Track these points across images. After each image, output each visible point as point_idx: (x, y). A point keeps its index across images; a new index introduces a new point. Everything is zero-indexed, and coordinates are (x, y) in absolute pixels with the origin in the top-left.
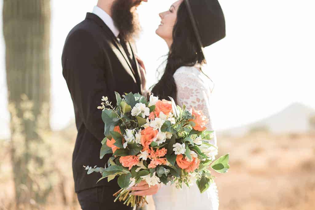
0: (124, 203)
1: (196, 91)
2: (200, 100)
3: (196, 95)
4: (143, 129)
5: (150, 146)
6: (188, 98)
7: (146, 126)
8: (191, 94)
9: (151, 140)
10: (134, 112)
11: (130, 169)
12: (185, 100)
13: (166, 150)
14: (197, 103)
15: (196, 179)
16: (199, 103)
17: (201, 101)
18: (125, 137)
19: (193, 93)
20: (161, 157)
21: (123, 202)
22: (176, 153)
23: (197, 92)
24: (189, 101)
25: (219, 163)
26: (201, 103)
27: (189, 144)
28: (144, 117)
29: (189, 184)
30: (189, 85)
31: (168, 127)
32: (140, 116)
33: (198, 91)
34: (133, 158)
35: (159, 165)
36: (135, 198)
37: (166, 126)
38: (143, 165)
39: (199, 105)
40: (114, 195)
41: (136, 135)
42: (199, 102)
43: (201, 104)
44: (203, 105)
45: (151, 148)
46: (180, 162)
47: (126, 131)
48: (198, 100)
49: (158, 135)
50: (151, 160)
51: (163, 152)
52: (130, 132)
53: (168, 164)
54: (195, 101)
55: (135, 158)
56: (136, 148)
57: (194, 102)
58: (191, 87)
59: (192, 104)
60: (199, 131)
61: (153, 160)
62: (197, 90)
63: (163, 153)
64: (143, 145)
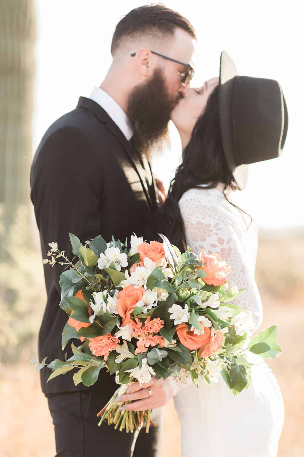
0: (115, 428)
1: (214, 227)
2: (224, 241)
3: (217, 234)
4: (120, 289)
5: (132, 315)
6: (204, 240)
7: (124, 284)
8: (208, 233)
9: (134, 306)
10: (103, 263)
11: (106, 358)
12: (199, 243)
13: (162, 321)
14: (220, 247)
15: (221, 369)
16: (223, 247)
17: (225, 243)
18: (92, 306)
19: (212, 231)
20: (154, 335)
21: (113, 425)
22: (175, 323)
23: (216, 228)
24: (206, 244)
25: (259, 342)
26: (225, 246)
27: (198, 307)
28: (119, 269)
29: (210, 379)
30: (203, 218)
31: (158, 281)
32: (112, 267)
33: (219, 226)
34: (109, 339)
35: (150, 345)
36: (131, 416)
37: (155, 279)
38: (129, 352)
39: (223, 250)
40: (98, 415)
41: (108, 300)
42: (222, 244)
43: (227, 248)
44: (230, 249)
45: (137, 320)
46: (185, 339)
47: (93, 296)
48: (221, 241)
49: (144, 296)
50: (138, 340)
51: (157, 324)
52: (98, 296)
53: (166, 343)
54: (216, 243)
55: (110, 339)
56: (109, 321)
57: (214, 246)
58: (206, 221)
59: (212, 249)
60: (214, 285)
61: (140, 339)
62: (217, 224)
63: (157, 327)
64: (122, 315)
